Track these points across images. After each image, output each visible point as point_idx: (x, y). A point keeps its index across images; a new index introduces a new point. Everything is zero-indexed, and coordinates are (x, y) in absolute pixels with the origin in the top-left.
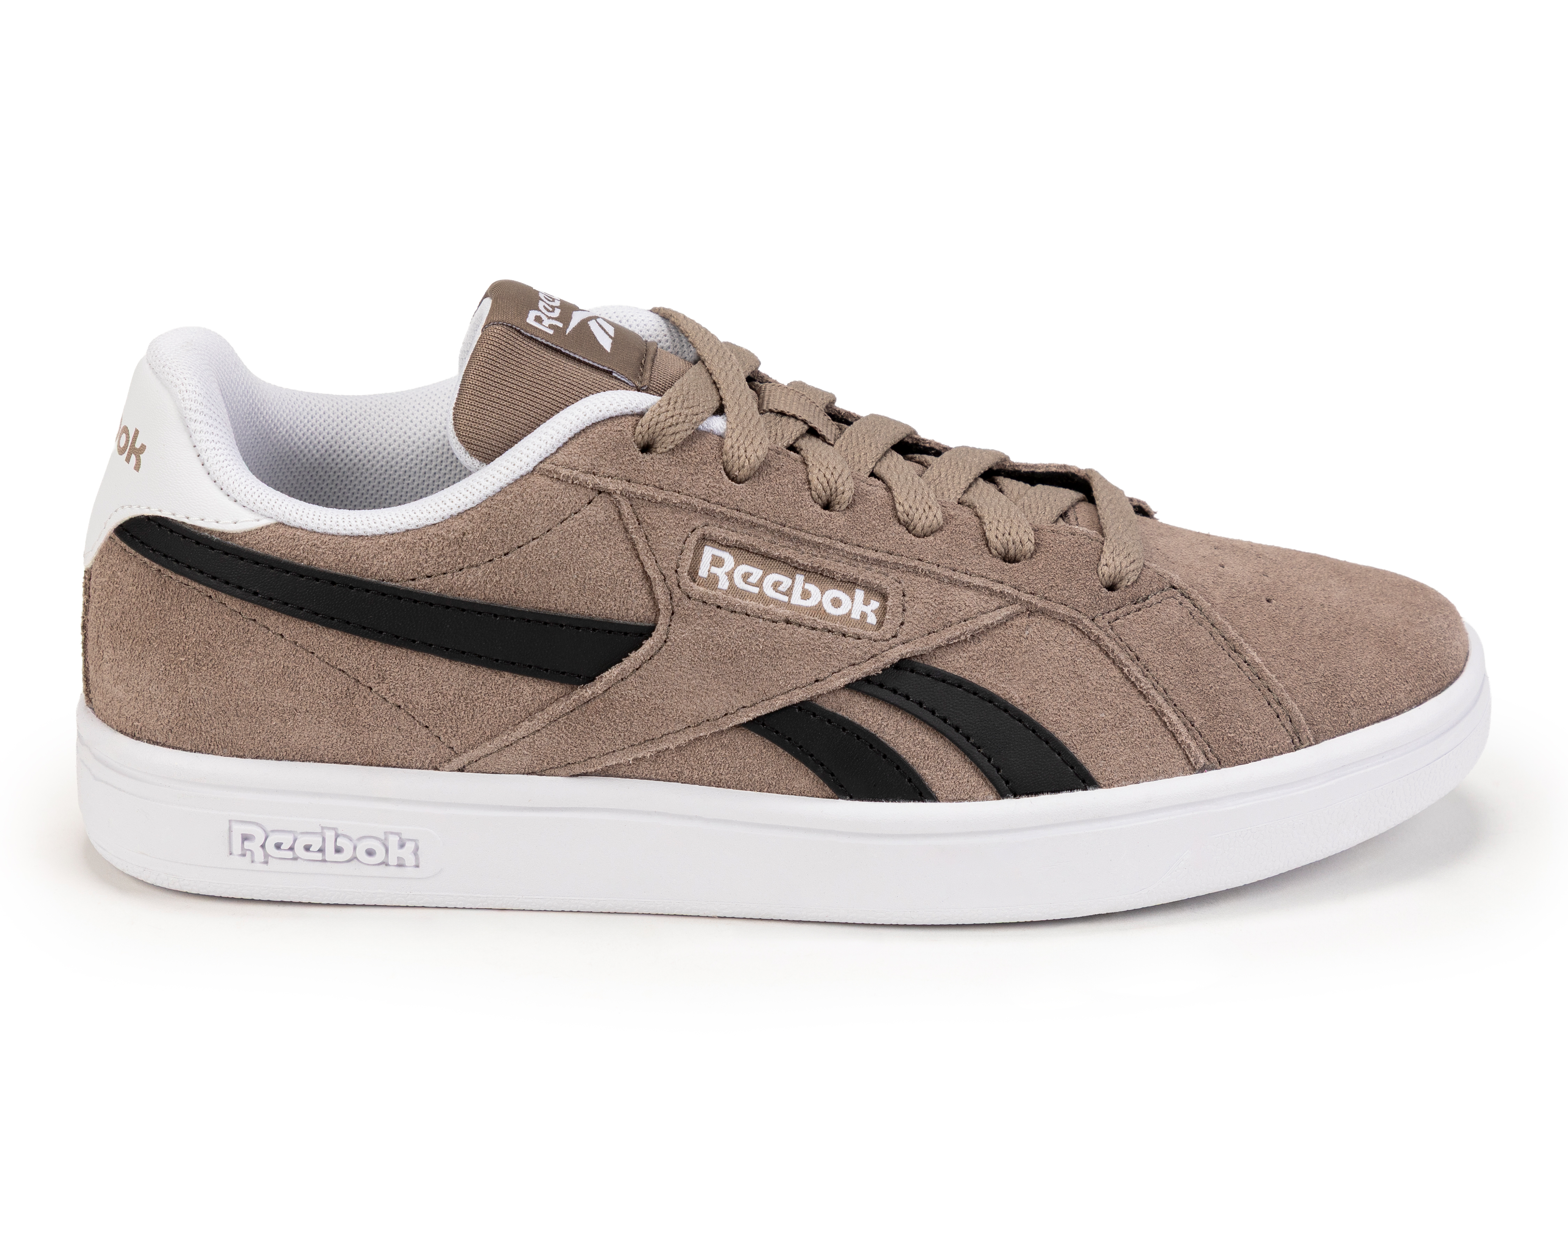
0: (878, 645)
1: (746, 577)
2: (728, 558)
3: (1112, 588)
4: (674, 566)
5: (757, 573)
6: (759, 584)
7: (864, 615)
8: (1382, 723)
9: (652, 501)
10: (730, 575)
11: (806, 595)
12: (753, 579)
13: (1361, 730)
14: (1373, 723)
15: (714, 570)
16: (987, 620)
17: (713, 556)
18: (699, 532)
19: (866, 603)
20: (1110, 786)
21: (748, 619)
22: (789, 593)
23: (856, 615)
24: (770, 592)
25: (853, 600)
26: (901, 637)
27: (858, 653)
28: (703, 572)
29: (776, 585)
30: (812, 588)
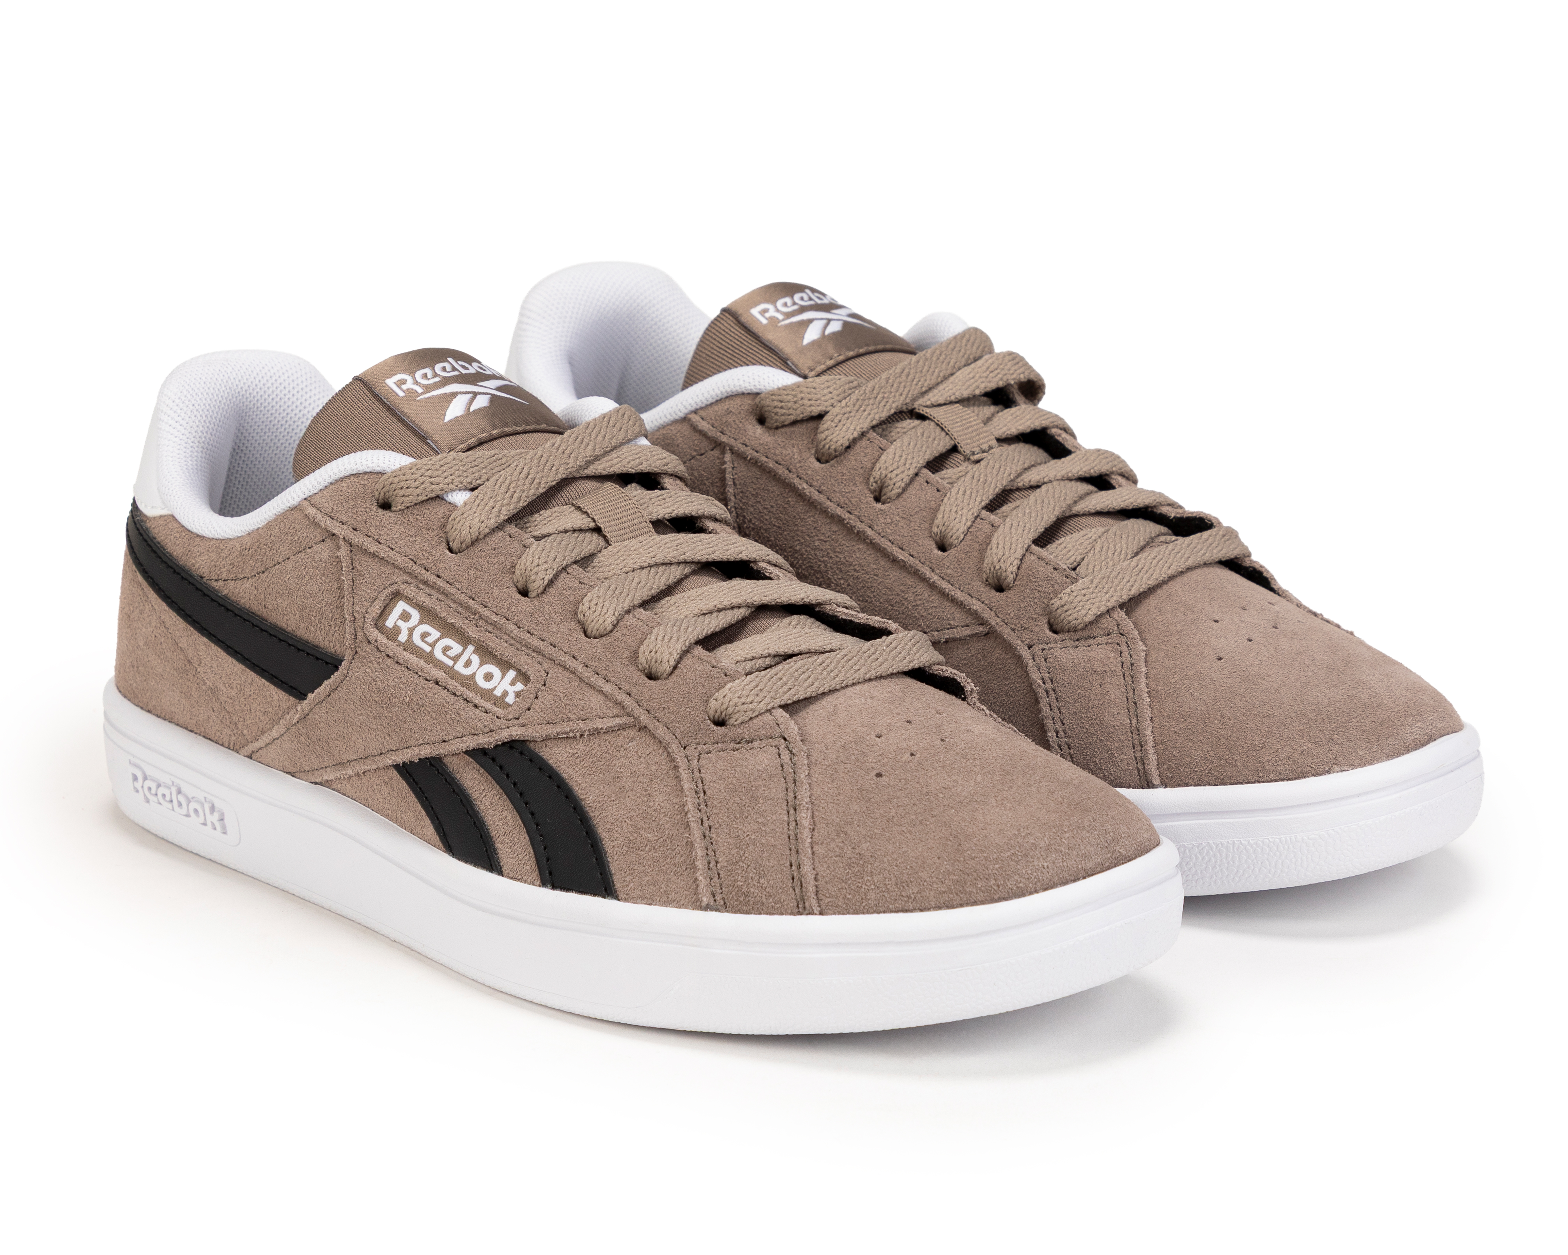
0: (498, 722)
1: (424, 636)
2: (415, 615)
3: (720, 723)
4: (364, 611)
5: (435, 634)
6: (433, 645)
7: (505, 694)
8: (901, 915)
9: (365, 552)
10: (411, 631)
11: (468, 664)
12: (430, 639)
13: (875, 916)
14: (892, 912)
15: (400, 623)
16: (599, 724)
17: (404, 610)
18: (395, 587)
19: (513, 683)
20: (626, 900)
21: (407, 672)
22: (456, 659)
23: (498, 693)
24: (438, 654)
25: (502, 678)
26: (521, 720)
27: (479, 724)
28: (390, 623)
29: (446, 649)
30: (475, 659)
